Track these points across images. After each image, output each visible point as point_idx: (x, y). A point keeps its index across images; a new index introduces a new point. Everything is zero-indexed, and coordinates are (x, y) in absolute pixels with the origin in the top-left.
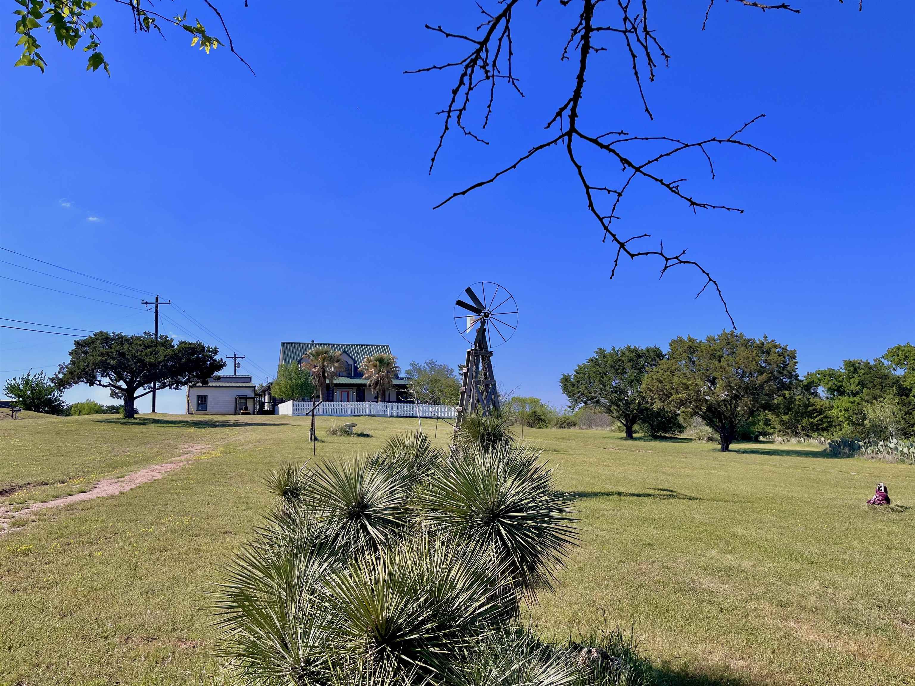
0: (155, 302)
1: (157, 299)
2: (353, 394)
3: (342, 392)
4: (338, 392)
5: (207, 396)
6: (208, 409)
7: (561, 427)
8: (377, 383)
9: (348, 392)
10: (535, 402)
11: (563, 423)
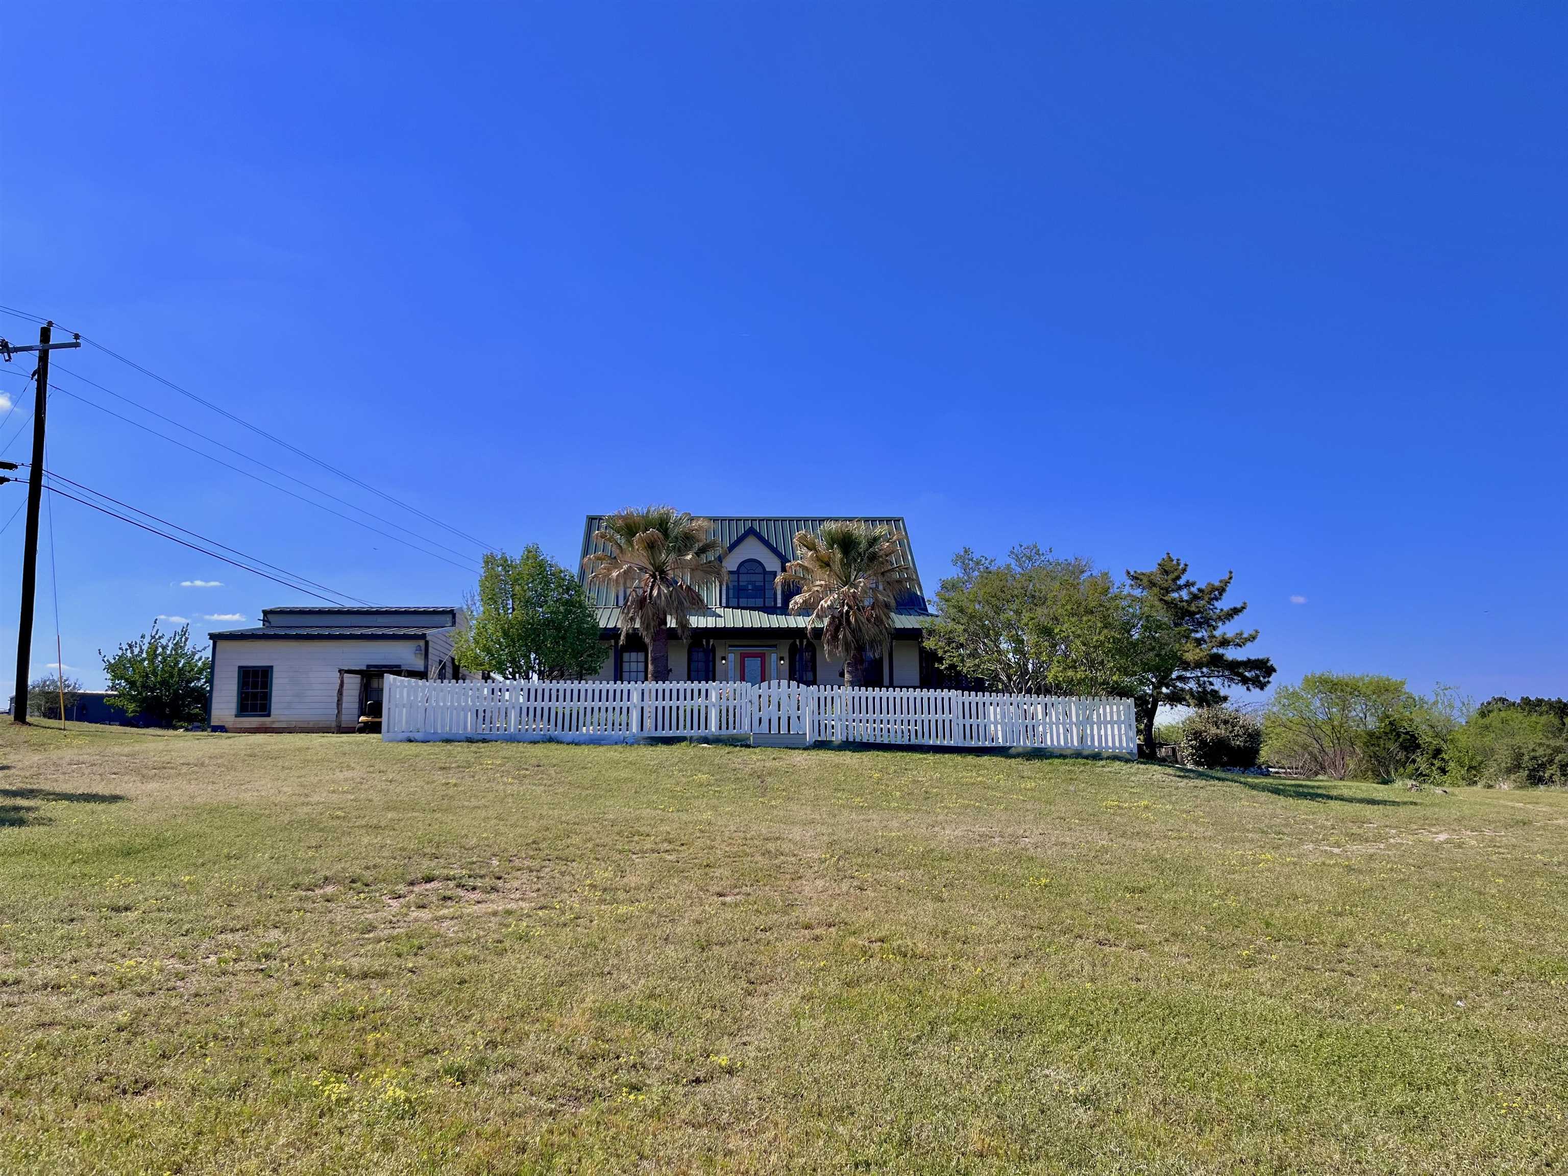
0: (36, 341)
1: (45, 334)
2: (777, 660)
3: (743, 657)
4: (731, 657)
5: (272, 667)
6: (273, 712)
7: (1536, 778)
8: (838, 622)
9: (762, 657)
10: (1383, 689)
11: (1543, 766)
